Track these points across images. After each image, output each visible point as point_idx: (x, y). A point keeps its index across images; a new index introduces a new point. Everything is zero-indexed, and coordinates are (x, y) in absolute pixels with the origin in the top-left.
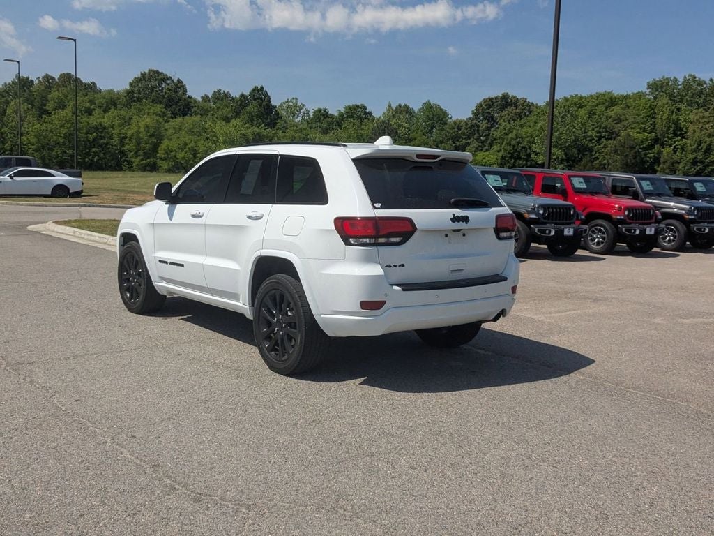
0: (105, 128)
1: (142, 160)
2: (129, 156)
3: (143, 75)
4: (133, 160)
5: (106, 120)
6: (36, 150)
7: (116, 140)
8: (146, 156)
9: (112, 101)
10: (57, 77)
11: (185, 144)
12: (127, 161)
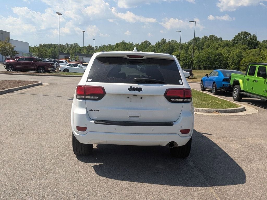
0: (221, 54)
1: (234, 66)
2: (230, 65)
3: (239, 34)
4: (231, 66)
5: (222, 51)
6: (197, 63)
7: (225, 59)
8: (236, 64)
9: (227, 44)
10: (208, 36)
11: (252, 60)
12: (228, 66)
